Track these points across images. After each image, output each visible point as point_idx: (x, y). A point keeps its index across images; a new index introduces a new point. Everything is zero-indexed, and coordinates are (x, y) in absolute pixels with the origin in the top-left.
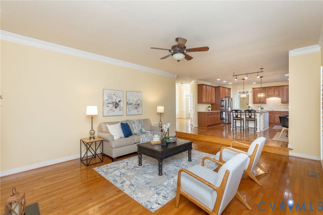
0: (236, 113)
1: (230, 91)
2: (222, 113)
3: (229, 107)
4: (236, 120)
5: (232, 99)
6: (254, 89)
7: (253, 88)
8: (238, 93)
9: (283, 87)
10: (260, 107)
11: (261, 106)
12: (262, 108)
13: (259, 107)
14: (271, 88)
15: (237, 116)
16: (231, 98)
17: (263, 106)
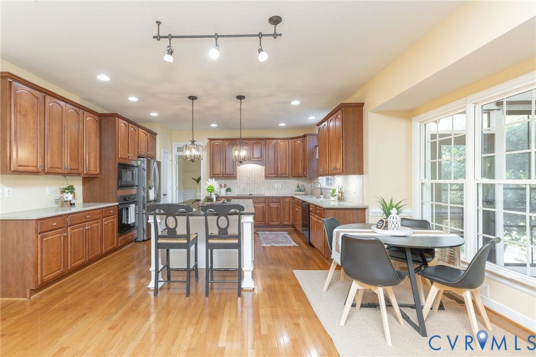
0: (171, 220)
1: (155, 139)
2: (127, 209)
3: (150, 188)
4: (168, 247)
5: (159, 163)
6: (213, 142)
7: (210, 140)
8: (175, 150)
9: (268, 142)
10: (225, 186)
11: (227, 184)
12: (228, 190)
13: (223, 185)
14: (248, 142)
15: (172, 233)
16: (158, 159)
17: (230, 183)
